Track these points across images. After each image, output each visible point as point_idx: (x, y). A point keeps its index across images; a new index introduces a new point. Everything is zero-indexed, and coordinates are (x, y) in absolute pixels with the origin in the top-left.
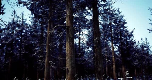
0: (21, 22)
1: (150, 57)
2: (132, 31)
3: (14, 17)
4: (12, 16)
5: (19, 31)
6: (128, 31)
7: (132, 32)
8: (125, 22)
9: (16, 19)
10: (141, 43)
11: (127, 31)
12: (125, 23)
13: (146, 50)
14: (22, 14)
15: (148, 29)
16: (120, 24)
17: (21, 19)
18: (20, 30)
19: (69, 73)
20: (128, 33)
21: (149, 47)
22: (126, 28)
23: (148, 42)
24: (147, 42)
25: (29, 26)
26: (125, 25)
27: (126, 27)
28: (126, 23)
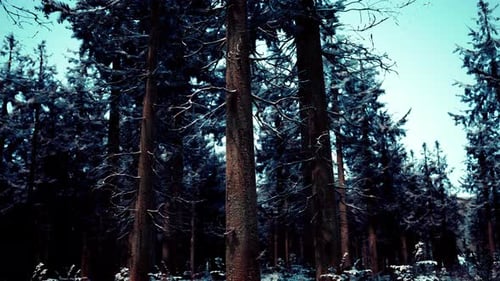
0: (36, 76)
1: (448, 201)
2: (401, 118)
3: (11, 58)
4: (4, 54)
5: (28, 107)
6: (388, 119)
7: (403, 121)
8: (381, 88)
9: (15, 66)
10: (423, 156)
11: (384, 119)
12: (378, 92)
13: (437, 181)
14: (40, 48)
15: (451, 115)
16: (364, 95)
17: (38, 64)
18: (30, 104)
19: (240, 248)
20: (390, 125)
21: (447, 170)
22: (383, 110)
23: (442, 155)
24: (440, 154)
25: (62, 90)
26: (380, 99)
27: (382, 106)
28: (383, 92)
